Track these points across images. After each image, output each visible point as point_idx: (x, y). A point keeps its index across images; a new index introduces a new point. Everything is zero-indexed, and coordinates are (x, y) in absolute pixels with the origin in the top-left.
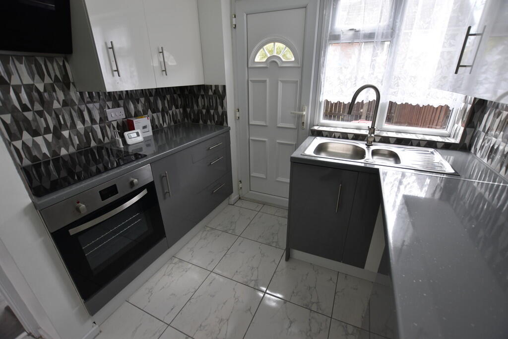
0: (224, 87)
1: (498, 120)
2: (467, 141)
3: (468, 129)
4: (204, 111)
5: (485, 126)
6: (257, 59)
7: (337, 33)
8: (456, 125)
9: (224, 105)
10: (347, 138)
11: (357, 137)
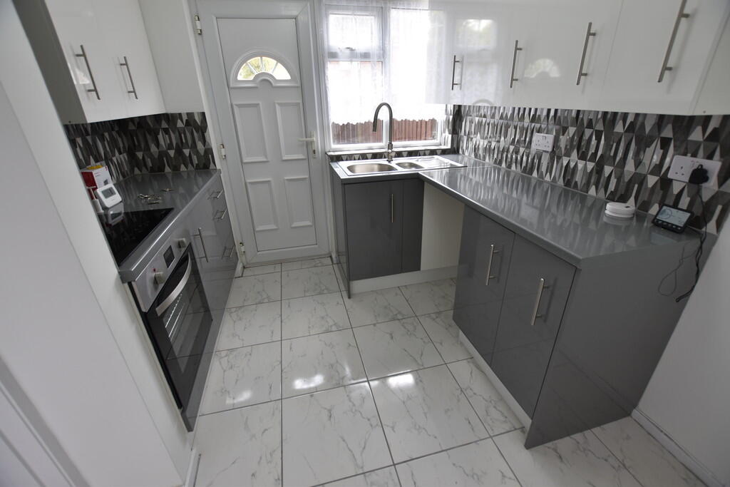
0: (203, 114)
1: (473, 125)
2: (455, 146)
3: (454, 136)
4: (172, 153)
5: (465, 131)
6: (240, 78)
7: (333, 51)
8: (444, 135)
9: (207, 139)
10: (367, 159)
11: (375, 156)
